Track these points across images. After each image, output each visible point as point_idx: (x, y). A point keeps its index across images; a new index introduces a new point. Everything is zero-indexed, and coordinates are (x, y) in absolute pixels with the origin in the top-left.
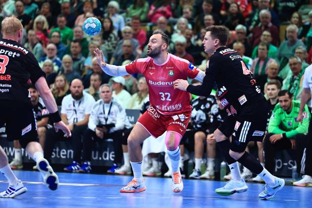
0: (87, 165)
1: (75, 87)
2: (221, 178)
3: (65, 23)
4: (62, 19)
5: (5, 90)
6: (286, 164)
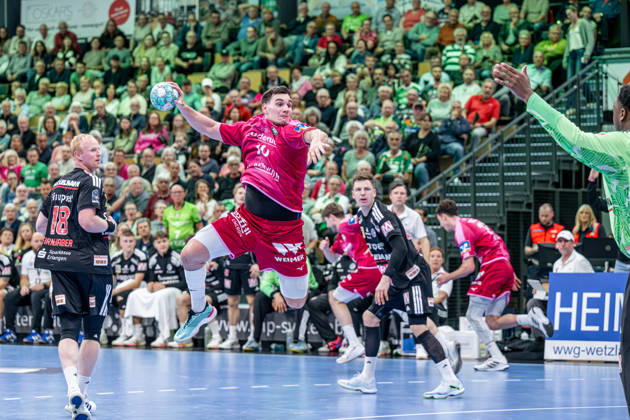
0: (48, 335)
1: (37, 241)
3: (37, 157)
4: (33, 153)
5: (62, 259)
6: (278, 327)
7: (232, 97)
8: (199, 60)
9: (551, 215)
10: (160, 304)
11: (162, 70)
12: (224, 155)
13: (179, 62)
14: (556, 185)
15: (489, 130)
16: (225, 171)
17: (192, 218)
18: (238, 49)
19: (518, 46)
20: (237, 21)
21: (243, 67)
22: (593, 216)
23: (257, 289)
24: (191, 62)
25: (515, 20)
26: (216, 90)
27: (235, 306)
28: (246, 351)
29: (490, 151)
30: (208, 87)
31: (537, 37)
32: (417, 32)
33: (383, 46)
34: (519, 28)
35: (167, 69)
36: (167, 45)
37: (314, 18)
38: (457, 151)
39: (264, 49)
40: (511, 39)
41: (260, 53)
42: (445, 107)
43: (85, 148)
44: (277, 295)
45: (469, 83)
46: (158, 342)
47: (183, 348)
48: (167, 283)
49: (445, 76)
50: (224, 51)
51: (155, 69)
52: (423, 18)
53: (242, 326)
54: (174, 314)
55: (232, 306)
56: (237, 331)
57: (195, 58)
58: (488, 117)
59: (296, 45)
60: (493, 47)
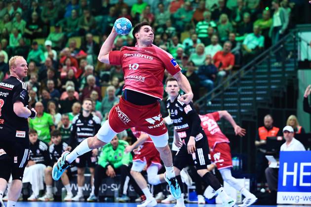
2: (63, 200)
6: (109, 187)
7: (65, 52)
8: (40, 30)
9: (272, 121)
10: (33, 174)
11: (16, 36)
12: (64, 87)
13: (27, 31)
14: (271, 105)
15: (228, 73)
16: (65, 96)
17: (48, 123)
18: (65, 23)
19: (242, 23)
20: (63, 6)
21: (69, 35)
22: (297, 122)
23: (96, 163)
24: (35, 31)
25: (240, 7)
26: (53, 48)
27: (81, 175)
28: (90, 202)
29: (228, 86)
30: (48, 46)
31: (254, 17)
32: (180, 14)
33: (158, 22)
34: (243, 12)
35: (20, 35)
36: (19, 21)
37: (114, 5)
38: (209, 85)
39: (83, 23)
40: (238, 18)
41: (80, 26)
42: (201, 58)
43: (18, 64)
44: (109, 167)
45: (214, 44)
46: (32, 198)
47: (48, 200)
48: (37, 161)
49: (199, 41)
50: (57, 25)
51: (12, 36)
52: (182, 6)
53: (86, 187)
54: (42, 180)
55: (80, 174)
56: (83, 190)
57: (38, 29)
58: (228, 65)
59: (102, 21)
60: (228, 23)
